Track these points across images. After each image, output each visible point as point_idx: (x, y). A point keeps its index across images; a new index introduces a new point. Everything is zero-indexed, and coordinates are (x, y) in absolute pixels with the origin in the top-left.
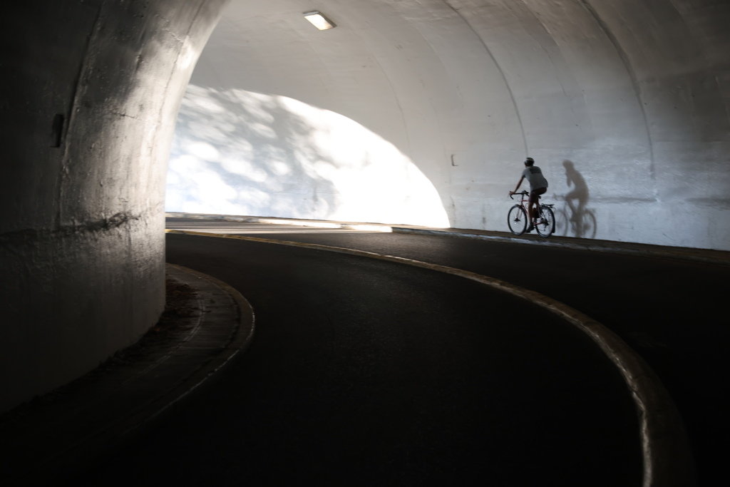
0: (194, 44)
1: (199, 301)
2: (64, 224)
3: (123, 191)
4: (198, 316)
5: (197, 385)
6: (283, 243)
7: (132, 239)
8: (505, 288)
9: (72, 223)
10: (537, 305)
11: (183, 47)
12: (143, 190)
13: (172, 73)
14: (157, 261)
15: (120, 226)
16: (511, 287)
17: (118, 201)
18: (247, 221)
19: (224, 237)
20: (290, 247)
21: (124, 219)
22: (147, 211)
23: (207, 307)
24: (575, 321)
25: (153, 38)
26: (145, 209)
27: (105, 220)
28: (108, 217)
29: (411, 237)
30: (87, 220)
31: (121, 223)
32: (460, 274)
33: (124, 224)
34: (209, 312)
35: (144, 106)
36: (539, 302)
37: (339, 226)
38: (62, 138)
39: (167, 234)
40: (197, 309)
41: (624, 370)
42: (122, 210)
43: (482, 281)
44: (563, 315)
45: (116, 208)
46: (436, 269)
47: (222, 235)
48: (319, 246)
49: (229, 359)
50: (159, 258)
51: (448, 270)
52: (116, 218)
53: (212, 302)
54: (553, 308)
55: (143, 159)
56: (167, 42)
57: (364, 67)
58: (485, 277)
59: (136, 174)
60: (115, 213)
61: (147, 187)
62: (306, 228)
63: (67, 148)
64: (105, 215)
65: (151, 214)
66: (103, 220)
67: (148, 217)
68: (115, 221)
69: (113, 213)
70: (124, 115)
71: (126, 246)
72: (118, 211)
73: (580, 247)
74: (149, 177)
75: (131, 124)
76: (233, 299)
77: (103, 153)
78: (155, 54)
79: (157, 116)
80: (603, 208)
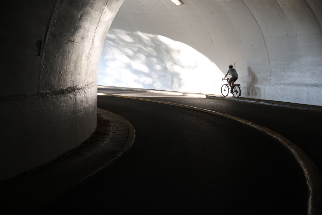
0: (110, 9)
1: (112, 127)
2: (41, 91)
3: (72, 77)
4: (109, 135)
5: (101, 168)
6: (156, 101)
7: (77, 99)
8: (253, 126)
9: (45, 91)
10: (268, 135)
11: (104, 11)
12: (83, 76)
13: (99, 23)
14: (91, 109)
16: (256, 125)
17: (70, 81)
18: (143, 91)
19: (130, 98)
20: (158, 103)
21: (73, 89)
22: (85, 86)
23: (115, 131)
25: (88, 6)
29: (214, 100)
30: (53, 90)
31: (71, 92)
32: (233, 119)
33: (73, 92)
34: (115, 133)
35: (84, 38)
36: (268, 133)
37: (182, 94)
38: (41, 52)
39: (99, 97)
42: (72, 85)
43: (243, 122)
44: (279, 140)
45: (69, 84)
46: (223, 116)
48: (171, 104)
49: (118, 156)
50: (92, 108)
51: (228, 116)
53: (118, 128)
54: (274, 136)
55: (84, 61)
56: (95, 8)
57: (196, 22)
58: (245, 120)
59: (79, 69)
60: (68, 87)
61: (86, 75)
62: (167, 95)
63: (43, 56)
64: (63, 88)
65: (88, 87)
66: (62, 90)
67: (86, 89)
68: (68, 90)
69: (67, 86)
70: (73, 42)
71: (74, 102)
72: (70, 86)
73: (292, 107)
74: (87, 70)
75: (77, 46)
76: (128, 127)
77: (62, 59)
78: (89, 14)
79: (91, 42)
80: (305, 89)
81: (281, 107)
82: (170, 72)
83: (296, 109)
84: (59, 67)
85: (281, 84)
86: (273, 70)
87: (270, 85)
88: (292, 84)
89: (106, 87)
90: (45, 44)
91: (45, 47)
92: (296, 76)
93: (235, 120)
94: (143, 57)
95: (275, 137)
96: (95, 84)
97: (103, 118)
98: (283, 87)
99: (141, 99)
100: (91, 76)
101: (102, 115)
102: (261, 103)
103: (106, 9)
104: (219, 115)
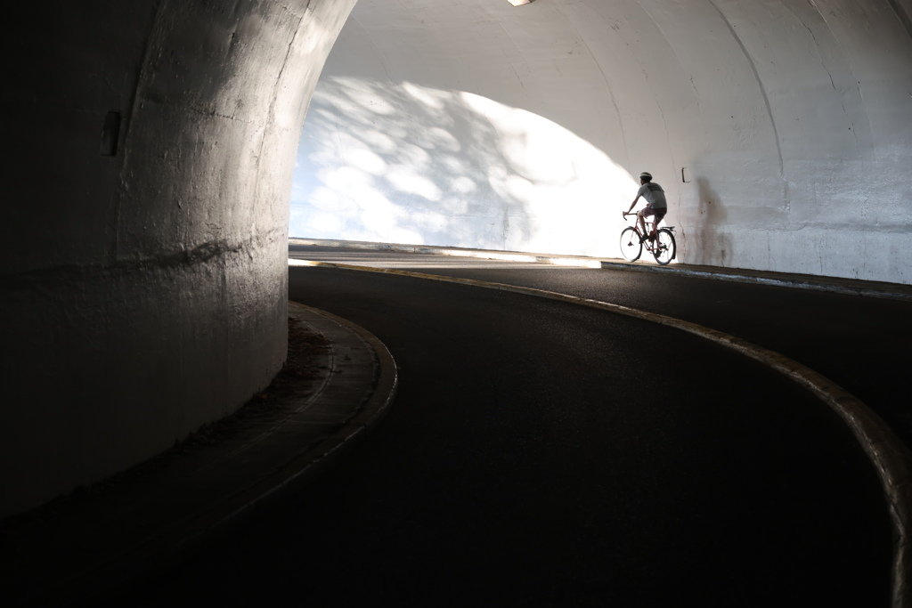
0: (319, 20)
1: (330, 357)
2: (121, 258)
3: (212, 215)
4: (322, 378)
5: (296, 475)
6: (459, 280)
7: (227, 278)
8: (736, 346)
9: (134, 257)
10: (777, 372)
11: (302, 24)
12: (244, 213)
13: (286, 58)
14: (269, 305)
15: (209, 261)
16: (745, 346)
17: (206, 227)
18: (423, 252)
19: (385, 272)
20: (466, 286)
21: (217, 250)
22: (251, 239)
23: (338, 366)
24: (825, 395)
25: (253, 10)
26: (248, 237)
27: (185, 253)
28: (190, 249)
29: (625, 275)
30: (157, 252)
31: (210, 257)
32: (680, 327)
33: (215, 258)
34: (340, 372)
35: (243, 102)
36: (780, 367)
37: (534, 260)
38: (119, 144)
39: (292, 269)
40: (324, 368)
41: (883, 470)
42: (213, 238)
43: (707, 336)
44: (809, 386)
45: (205, 237)
46: (649, 319)
47: (383, 270)
48: (503, 286)
49: (346, 440)
50: (272, 302)
51: (664, 320)
52: (202, 250)
53: (347, 359)
54: (797, 376)
55: (245, 169)
56: (274, 17)
57: (570, 53)
58: (712, 331)
59: (233, 191)
60: (201, 243)
61: (253, 208)
62: (491, 261)
63: (126, 157)
64: (185, 246)
65: (259, 244)
66: (181, 252)
67: (253, 249)
68: (200, 254)
69: (198, 243)
70: (213, 114)
71: (219, 288)
72: (205, 241)
73: (849, 291)
74: (255, 196)
75: (225, 126)
76: (376, 354)
77: (181, 164)
78: (258, 33)
79: (266, 115)
80: (884, 238)
81: (817, 290)
82: (498, 196)
83: (861, 295)
84: (172, 188)
85: (815, 225)
86: (792, 185)
87: (784, 230)
88: (846, 225)
89: (316, 243)
90: (131, 123)
91: (130, 131)
92: (859, 203)
93: (684, 331)
94: (421, 156)
95: (800, 377)
96: (281, 233)
97: (306, 332)
98: (821, 233)
99: (416, 275)
100: (269, 210)
101: (304, 322)
102: (760, 280)
103: (307, 18)
104: (638, 316)
